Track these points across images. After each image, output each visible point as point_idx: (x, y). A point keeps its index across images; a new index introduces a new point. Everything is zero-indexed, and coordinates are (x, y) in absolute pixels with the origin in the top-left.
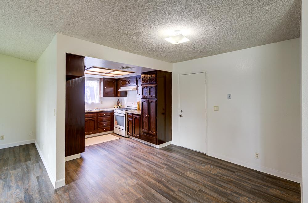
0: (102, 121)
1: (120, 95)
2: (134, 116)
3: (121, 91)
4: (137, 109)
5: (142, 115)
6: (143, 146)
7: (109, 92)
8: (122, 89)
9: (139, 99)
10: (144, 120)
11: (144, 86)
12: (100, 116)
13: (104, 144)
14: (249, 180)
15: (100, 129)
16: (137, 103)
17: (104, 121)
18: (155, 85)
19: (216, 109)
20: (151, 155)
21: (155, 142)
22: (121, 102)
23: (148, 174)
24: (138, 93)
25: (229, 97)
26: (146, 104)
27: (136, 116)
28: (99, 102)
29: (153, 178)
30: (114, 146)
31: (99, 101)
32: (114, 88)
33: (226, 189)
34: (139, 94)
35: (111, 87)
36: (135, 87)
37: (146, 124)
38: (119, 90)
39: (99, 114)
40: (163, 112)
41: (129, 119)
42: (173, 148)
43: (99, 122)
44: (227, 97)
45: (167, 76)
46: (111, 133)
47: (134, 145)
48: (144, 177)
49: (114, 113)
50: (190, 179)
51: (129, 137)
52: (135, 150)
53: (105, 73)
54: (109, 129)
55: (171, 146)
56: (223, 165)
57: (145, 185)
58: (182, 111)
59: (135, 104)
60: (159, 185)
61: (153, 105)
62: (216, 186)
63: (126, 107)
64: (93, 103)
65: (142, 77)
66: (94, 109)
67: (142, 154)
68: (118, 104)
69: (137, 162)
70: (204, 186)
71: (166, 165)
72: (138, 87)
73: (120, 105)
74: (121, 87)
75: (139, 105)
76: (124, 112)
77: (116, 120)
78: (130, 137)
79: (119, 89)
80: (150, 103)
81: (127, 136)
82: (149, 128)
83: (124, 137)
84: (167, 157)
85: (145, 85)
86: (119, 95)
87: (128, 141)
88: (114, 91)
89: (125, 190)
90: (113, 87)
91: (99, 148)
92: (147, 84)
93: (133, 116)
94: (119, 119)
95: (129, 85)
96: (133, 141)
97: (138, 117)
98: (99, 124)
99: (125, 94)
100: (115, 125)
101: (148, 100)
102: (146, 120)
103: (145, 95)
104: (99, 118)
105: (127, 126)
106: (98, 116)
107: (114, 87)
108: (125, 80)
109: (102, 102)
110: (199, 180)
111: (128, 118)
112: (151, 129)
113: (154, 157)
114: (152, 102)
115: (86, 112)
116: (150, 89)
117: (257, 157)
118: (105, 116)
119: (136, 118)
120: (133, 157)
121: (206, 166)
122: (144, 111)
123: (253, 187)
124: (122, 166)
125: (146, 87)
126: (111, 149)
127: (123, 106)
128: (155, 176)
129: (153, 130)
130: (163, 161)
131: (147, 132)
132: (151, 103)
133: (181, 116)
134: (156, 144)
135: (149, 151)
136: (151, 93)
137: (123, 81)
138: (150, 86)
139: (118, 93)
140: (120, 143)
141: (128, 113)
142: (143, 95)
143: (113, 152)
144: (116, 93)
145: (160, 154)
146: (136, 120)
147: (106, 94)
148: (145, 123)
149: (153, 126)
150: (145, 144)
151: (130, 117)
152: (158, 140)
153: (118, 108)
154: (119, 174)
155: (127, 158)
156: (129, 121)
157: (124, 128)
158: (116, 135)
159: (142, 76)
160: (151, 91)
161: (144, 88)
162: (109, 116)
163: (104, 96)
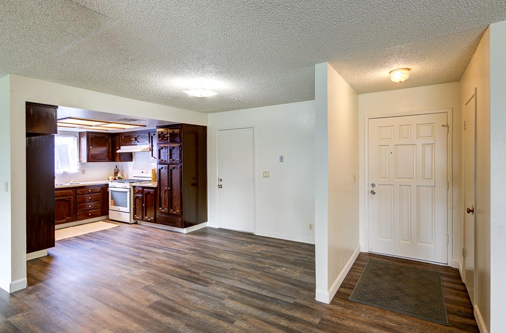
0: (84, 201)
1: (120, 160)
2: (145, 190)
3: (122, 153)
4: (150, 179)
5: (158, 188)
6: (160, 232)
7: (98, 154)
8: (124, 149)
9: (154, 165)
10: (163, 195)
11: (162, 145)
12: (80, 193)
13: (91, 235)
14: (297, 253)
15: (79, 214)
16: (151, 171)
17: (88, 200)
18: (179, 145)
19: (266, 175)
20: (172, 242)
21: (179, 224)
22: (123, 171)
23: (164, 262)
24: (152, 156)
25: (281, 159)
26: (164, 172)
27: (148, 190)
28: (78, 172)
29: (171, 265)
30: (109, 236)
31: (78, 170)
32: (109, 148)
33: (264, 263)
34: (155, 158)
35: (102, 146)
36: (148, 146)
37: (165, 200)
38: (117, 152)
39: (79, 191)
40: (194, 182)
41: (137, 195)
42: (208, 230)
43: (78, 203)
44: (279, 159)
45: (200, 132)
46: (102, 220)
47: (146, 232)
48: (157, 265)
49: (109, 188)
50: (223, 260)
51: (136, 223)
52: (146, 238)
53: (92, 126)
54: (100, 213)
55: (206, 228)
56: (271, 242)
57: (158, 273)
58: (221, 180)
59: (148, 172)
60: (179, 270)
61: (176, 173)
62: (253, 263)
63: (131, 177)
64: (66, 172)
65: (158, 132)
66: (68, 183)
67: (157, 241)
68: (116, 174)
69: (149, 251)
70: (239, 264)
71: (193, 250)
72: (152, 146)
73: (119, 175)
74: (121, 147)
75: (154, 174)
76: (128, 185)
77: (112, 199)
78: (139, 222)
79: (118, 149)
80: (171, 170)
81: (133, 221)
82: (171, 206)
83: (128, 223)
84: (196, 242)
85: (164, 143)
86: (117, 159)
87: (135, 228)
88: (109, 152)
89: (128, 280)
90: (105, 146)
91: (81, 242)
92: (166, 143)
93: (143, 190)
94: (118, 197)
95: (136, 143)
96: (143, 227)
97: (152, 191)
98: (78, 207)
99: (130, 157)
100: (111, 207)
101: (169, 166)
102: (165, 195)
103: (163, 159)
104: (78, 196)
105: (132, 206)
106: (76, 194)
107: (107, 146)
108: (130, 136)
109: (83, 172)
110: (234, 260)
111: (134, 194)
112: (173, 207)
113: (176, 243)
114: (174, 168)
115: (56, 187)
116: (171, 150)
117: (311, 228)
118: (90, 193)
119: (149, 192)
120: (143, 247)
121: (249, 246)
122: (161, 181)
123: (297, 258)
124: (124, 258)
125: (165, 147)
126: (103, 241)
127: (125, 176)
128: (175, 262)
129: (177, 208)
130: (189, 247)
131: (167, 212)
132: (173, 170)
133: (220, 186)
134: (182, 228)
135: (169, 237)
136: (173, 155)
137: (124, 136)
138: (172, 145)
139: (117, 155)
140: (120, 232)
141: (134, 187)
142: (160, 158)
143: (106, 244)
144: (112, 156)
145: (187, 239)
146: (149, 196)
147: (91, 158)
148: (163, 199)
149: (176, 202)
150: (164, 230)
151: (138, 193)
152: (184, 222)
153: (115, 179)
154: (117, 266)
155: (132, 249)
156: (135, 199)
157: (127, 209)
158: (111, 222)
159: (158, 130)
160: (173, 153)
161: (162, 148)
162: (99, 194)
163: (87, 162)
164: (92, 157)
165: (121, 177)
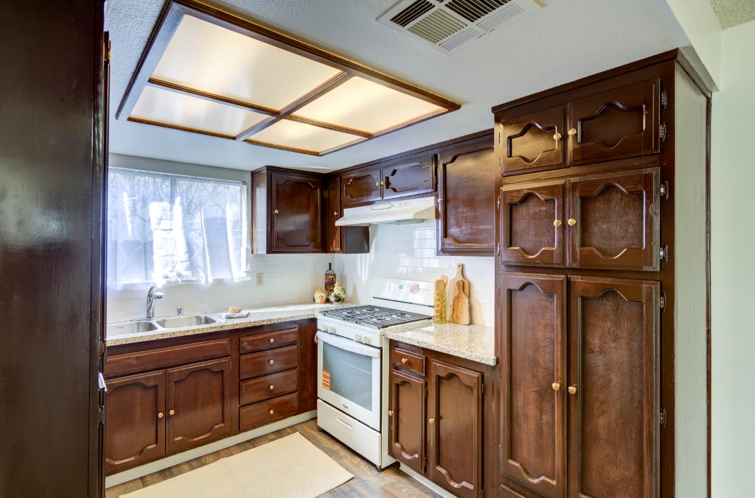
0: (258, 372)
1: (342, 247)
2: (437, 363)
3: (346, 228)
4: (429, 313)
7: (291, 233)
8: (352, 217)
11: (525, 186)
12: (249, 348)
16: (430, 286)
17: (269, 369)
22: (344, 279)
27: (453, 367)
28: (248, 279)
31: (248, 273)
32: (315, 216)
36: (430, 201)
38: (339, 223)
39: (245, 341)
41: (402, 375)
43: (245, 379)
46: (300, 429)
49: (318, 334)
51: (395, 468)
64: (222, 280)
68: (330, 285)
73: (337, 290)
74: (346, 211)
75: (442, 296)
76: (373, 334)
77: (326, 368)
79: (337, 218)
81: (389, 460)
83: (372, 463)
85: (537, 177)
86: (336, 244)
88: (314, 228)
93: (429, 361)
94: (344, 369)
95: (389, 193)
97: (467, 373)
99: (362, 239)
100: (323, 392)
101: (569, 278)
106: (240, 352)
107: (312, 210)
109: (260, 279)
111: (394, 367)
118: (272, 347)
119: (453, 376)
125: (547, 191)
139: (333, 238)
141: (393, 344)
142: (511, 242)
144: (323, 238)
146: (453, 389)
147: (277, 243)
148: (528, 428)
151: (408, 363)
153: (329, 302)
157: (371, 416)
160: (595, 218)
161: (526, 198)
162: (295, 347)
163: (268, 252)
164: (278, 239)
165: (343, 296)
